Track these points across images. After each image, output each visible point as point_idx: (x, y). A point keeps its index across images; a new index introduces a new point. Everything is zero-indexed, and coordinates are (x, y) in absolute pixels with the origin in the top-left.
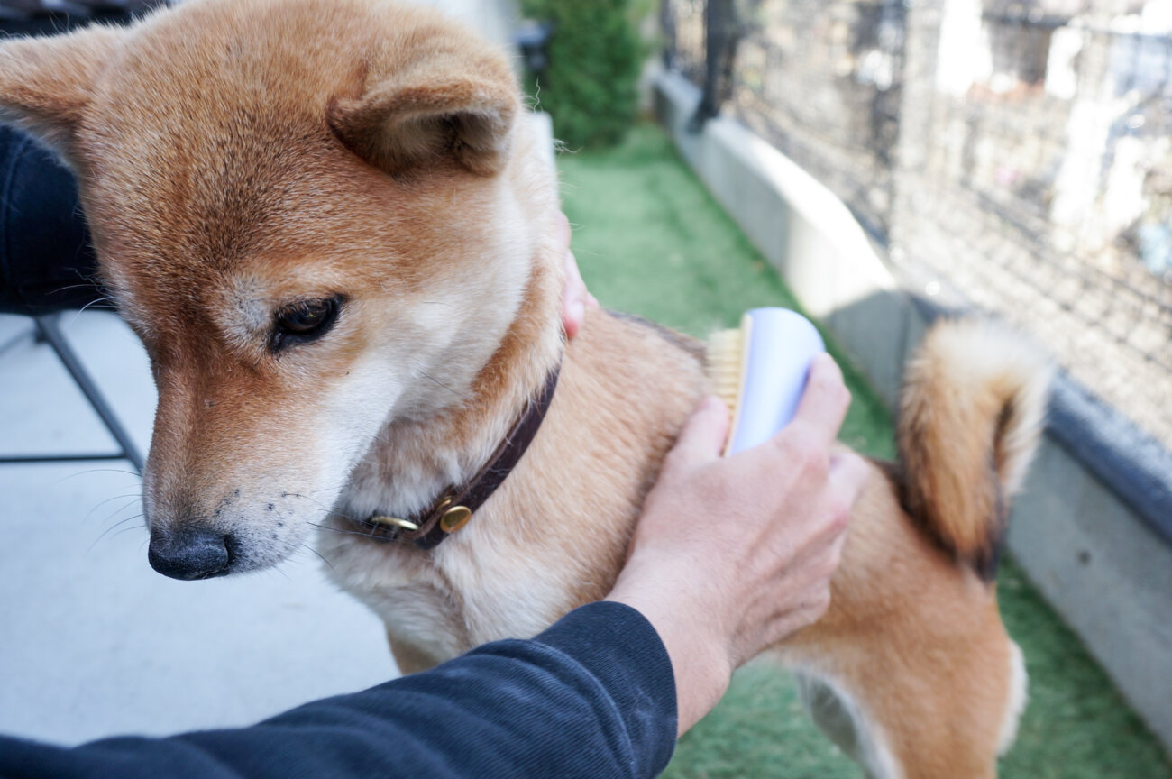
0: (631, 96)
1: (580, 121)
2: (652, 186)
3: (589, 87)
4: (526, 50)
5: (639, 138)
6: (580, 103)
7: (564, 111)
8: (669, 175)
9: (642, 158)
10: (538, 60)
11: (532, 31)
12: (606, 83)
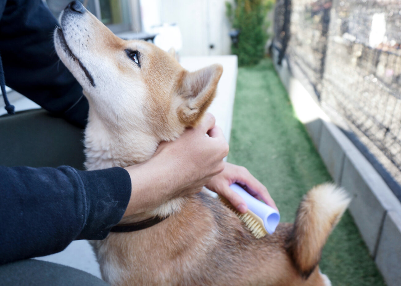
0: (262, 50)
1: (246, 58)
2: (264, 77)
3: (249, 48)
4: (232, 37)
5: (264, 63)
6: (246, 52)
7: (242, 55)
8: (270, 74)
9: (264, 69)
10: (235, 40)
11: (234, 32)
12: (254, 46)
